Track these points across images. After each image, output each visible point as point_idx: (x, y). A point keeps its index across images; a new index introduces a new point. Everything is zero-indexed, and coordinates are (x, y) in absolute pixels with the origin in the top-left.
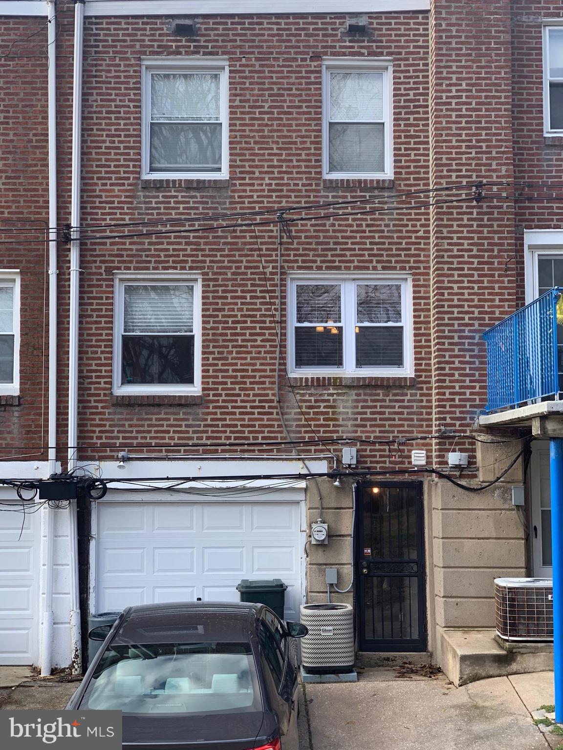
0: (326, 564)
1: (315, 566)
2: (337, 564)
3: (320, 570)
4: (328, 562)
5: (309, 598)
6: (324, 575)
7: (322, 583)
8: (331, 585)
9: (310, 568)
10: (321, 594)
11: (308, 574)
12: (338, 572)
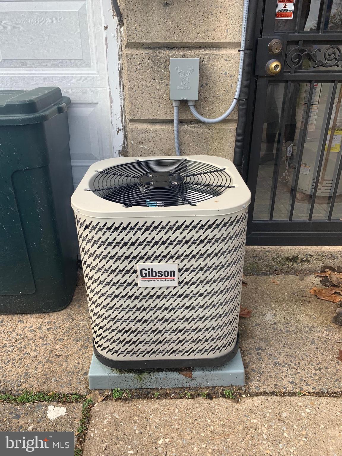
0: (170, 47)
1: (141, 52)
2: (200, 46)
3: (155, 62)
4: (176, 39)
5: (129, 135)
6: (165, 77)
7: (161, 97)
8: (183, 104)
9: (130, 57)
10: (158, 127)
11: (125, 74)
12: (202, 69)
